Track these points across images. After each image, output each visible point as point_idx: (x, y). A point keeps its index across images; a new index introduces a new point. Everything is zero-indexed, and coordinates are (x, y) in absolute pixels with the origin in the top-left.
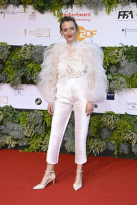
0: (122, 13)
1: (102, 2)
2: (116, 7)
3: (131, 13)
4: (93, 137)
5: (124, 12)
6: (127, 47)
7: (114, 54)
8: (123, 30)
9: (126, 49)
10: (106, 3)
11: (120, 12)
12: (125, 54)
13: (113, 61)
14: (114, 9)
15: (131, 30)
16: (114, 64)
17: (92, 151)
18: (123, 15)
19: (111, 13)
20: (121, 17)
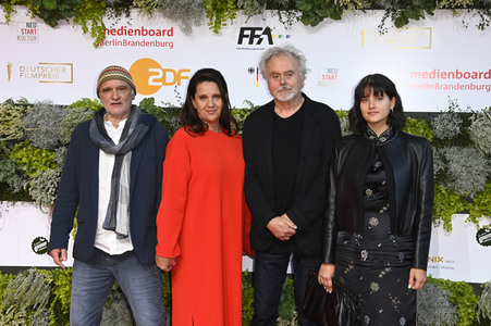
0: (247, 32)
1: (202, 6)
8: (251, 70)
10: (209, 7)
19: (223, 30)
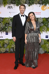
2: (7, 5)
3: (12, 7)
4: (2, 47)
5: (10, 7)
6: (11, 18)
7: (7, 20)
9: (11, 19)
11: (8, 7)
12: (11, 20)
13: (7, 22)
14: (6, 5)
15: (12, 12)
16: (8, 23)
17: (1, 52)
18: (9, 7)
20: (9, 8)
